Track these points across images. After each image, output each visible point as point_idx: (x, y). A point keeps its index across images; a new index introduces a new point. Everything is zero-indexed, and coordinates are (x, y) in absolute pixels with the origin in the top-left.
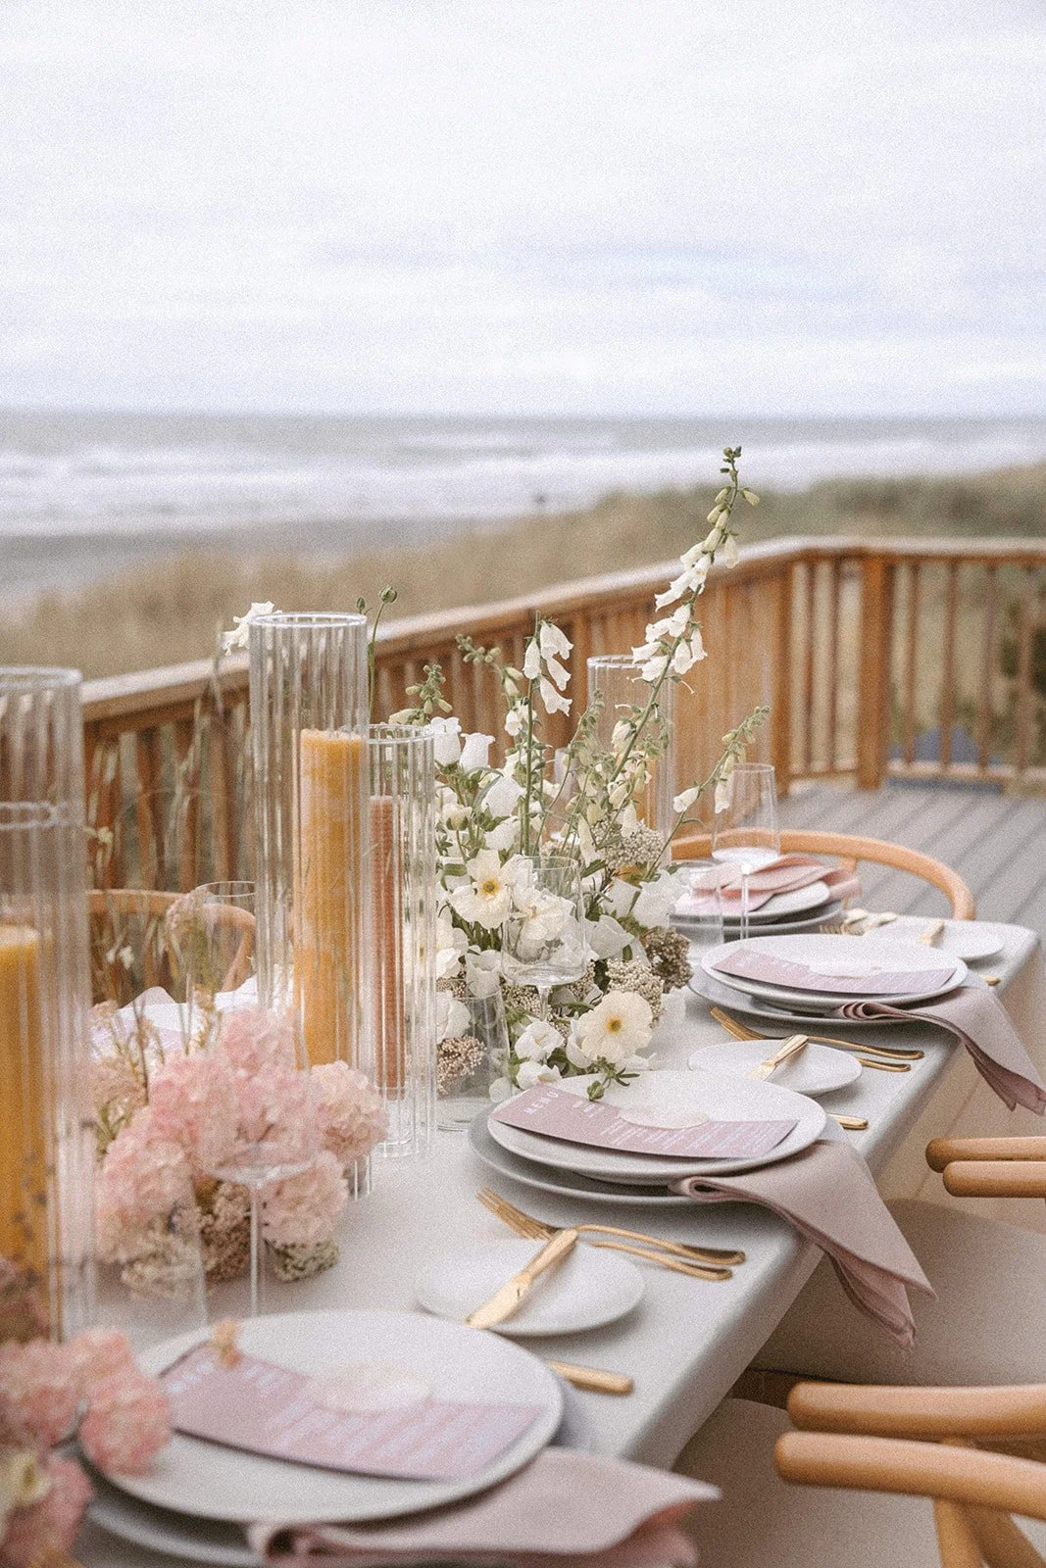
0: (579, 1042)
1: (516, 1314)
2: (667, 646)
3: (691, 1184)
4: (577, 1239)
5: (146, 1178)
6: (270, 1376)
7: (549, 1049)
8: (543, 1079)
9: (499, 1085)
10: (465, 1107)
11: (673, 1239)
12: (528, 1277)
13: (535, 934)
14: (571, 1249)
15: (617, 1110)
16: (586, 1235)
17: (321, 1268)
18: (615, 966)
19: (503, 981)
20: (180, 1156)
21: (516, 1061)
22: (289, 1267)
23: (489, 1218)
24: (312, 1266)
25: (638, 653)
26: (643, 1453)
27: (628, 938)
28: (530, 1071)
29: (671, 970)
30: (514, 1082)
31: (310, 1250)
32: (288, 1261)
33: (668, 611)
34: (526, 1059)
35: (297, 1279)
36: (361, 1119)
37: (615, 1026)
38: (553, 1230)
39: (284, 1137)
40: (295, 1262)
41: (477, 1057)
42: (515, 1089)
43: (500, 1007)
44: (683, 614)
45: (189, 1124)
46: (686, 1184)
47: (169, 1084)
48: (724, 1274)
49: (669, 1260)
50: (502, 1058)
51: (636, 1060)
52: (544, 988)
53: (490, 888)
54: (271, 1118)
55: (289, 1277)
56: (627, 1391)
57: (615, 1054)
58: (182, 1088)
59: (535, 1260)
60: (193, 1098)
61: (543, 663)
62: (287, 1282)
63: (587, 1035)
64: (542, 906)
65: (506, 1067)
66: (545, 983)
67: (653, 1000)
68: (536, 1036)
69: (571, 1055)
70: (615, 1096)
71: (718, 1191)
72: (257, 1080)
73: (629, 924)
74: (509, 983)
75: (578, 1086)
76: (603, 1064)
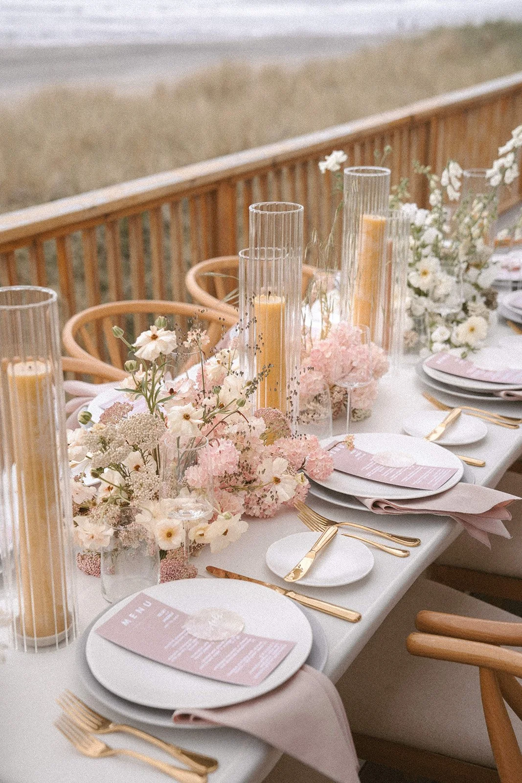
0: (457, 335)
1: (440, 438)
2: (503, 170)
3: (504, 394)
4: (461, 412)
5: (310, 384)
6: (359, 454)
7: (446, 337)
8: (443, 350)
9: (424, 351)
10: (411, 359)
11: (496, 413)
12: (445, 425)
13: (441, 291)
14: (459, 415)
15: (472, 363)
16: (465, 411)
17: (365, 418)
18: (471, 305)
19: (426, 310)
20: (322, 376)
21: (432, 342)
22: (355, 416)
23: (426, 402)
24: (363, 417)
25: (489, 173)
26: (489, 485)
27: (475, 292)
28: (438, 346)
29: (490, 303)
30: (431, 350)
31: (364, 411)
32: (355, 414)
33: (505, 155)
34: (436, 342)
35: (357, 421)
36: (380, 365)
37: (472, 330)
38: (452, 408)
39: (359, 372)
40: (357, 415)
41: (415, 339)
42: (431, 353)
43: (427, 320)
44: (511, 157)
45: (325, 365)
46: (502, 393)
47: (318, 351)
48: (516, 427)
49: (495, 420)
50: (427, 340)
51: (480, 343)
52: (444, 314)
53: (425, 273)
54: (354, 364)
55: (355, 420)
56: (483, 466)
57: (472, 340)
58: (323, 353)
59: (446, 419)
60: (327, 356)
61: (450, 179)
62: (355, 422)
63: (461, 332)
64: (444, 280)
65: (428, 344)
66: (445, 312)
67: (487, 318)
68: (439, 333)
69: (453, 340)
70: (471, 357)
71: (515, 396)
72: (349, 351)
73: (476, 286)
74: (429, 310)
75: (457, 353)
76: (467, 345)
